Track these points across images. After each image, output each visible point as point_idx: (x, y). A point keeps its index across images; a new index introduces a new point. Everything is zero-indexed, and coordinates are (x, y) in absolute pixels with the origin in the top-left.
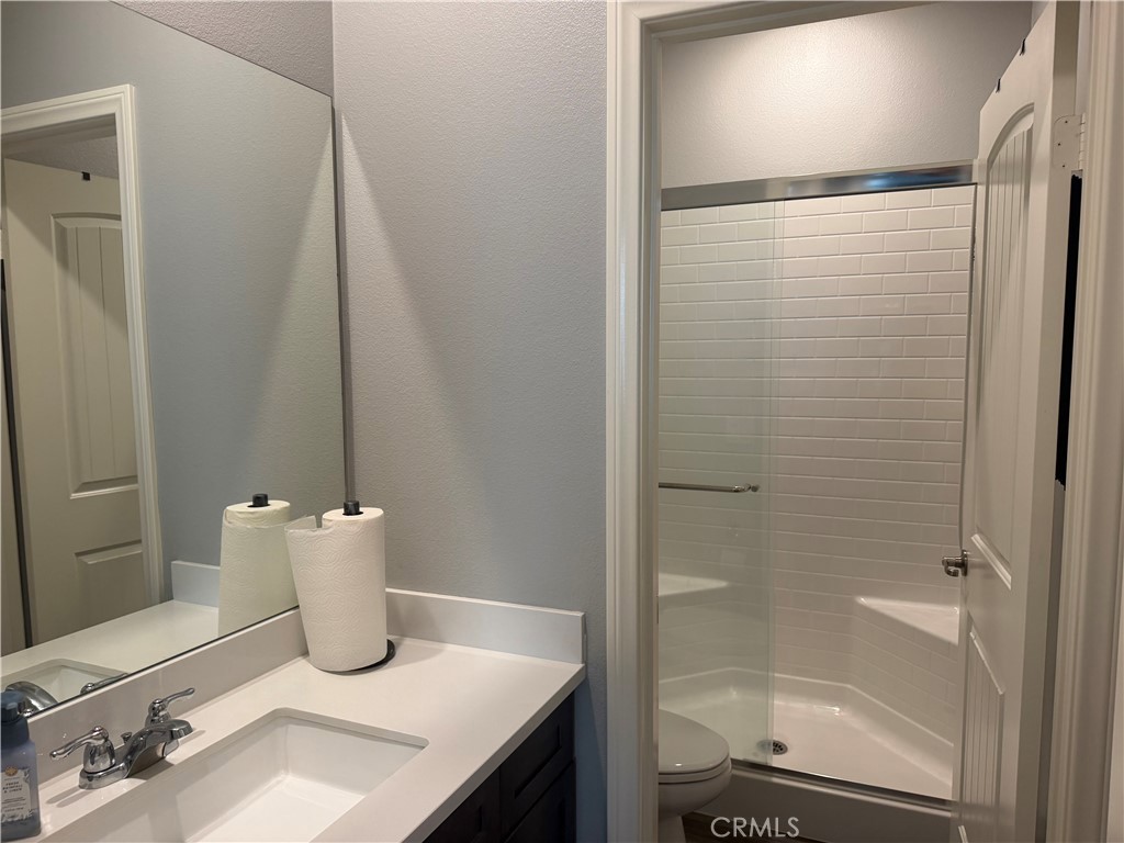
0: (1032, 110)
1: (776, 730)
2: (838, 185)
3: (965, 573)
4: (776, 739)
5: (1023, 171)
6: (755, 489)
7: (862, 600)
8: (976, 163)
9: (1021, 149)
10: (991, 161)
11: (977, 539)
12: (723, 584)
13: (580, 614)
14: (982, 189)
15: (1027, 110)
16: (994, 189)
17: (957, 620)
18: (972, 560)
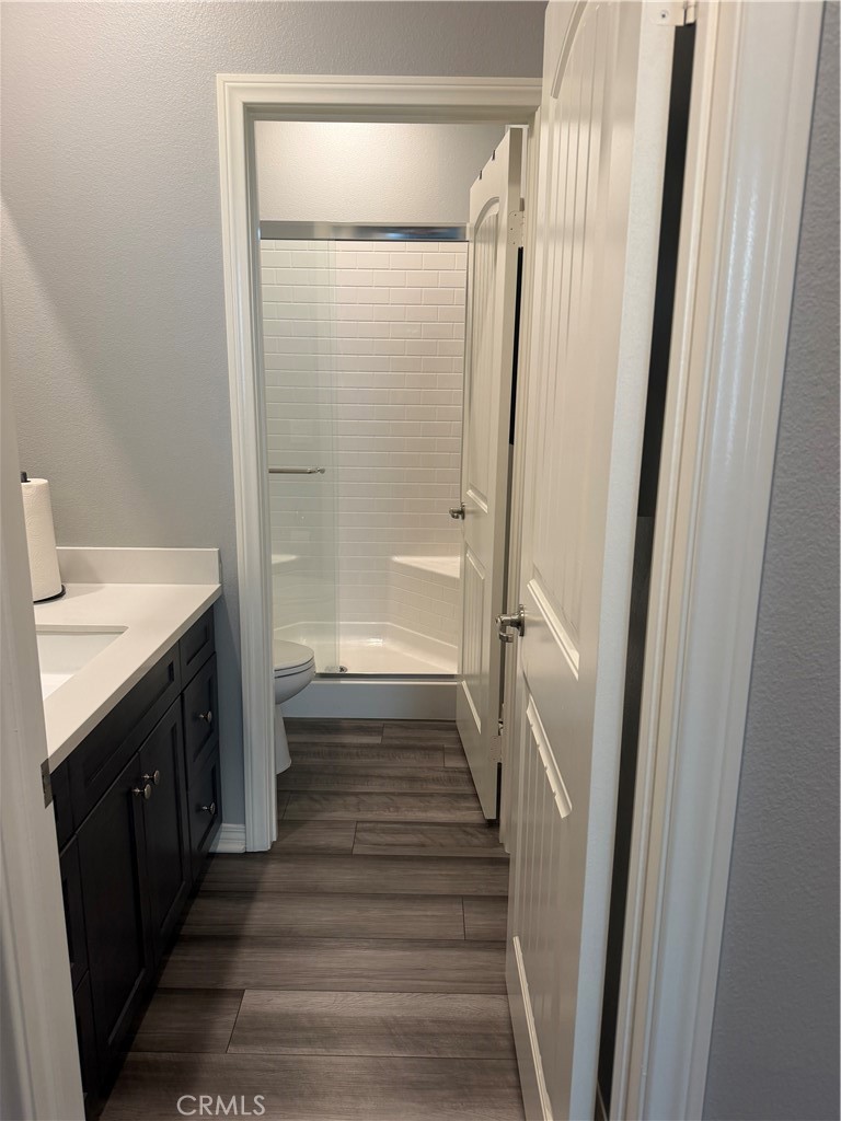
0: (497, 201)
1: (341, 659)
2: (365, 232)
3: (463, 518)
4: (341, 664)
5: (493, 235)
6: (322, 471)
7: (397, 559)
8: (468, 225)
9: (493, 222)
10: (476, 228)
11: (470, 493)
12: (293, 557)
13: (217, 550)
14: (472, 245)
15: (494, 201)
16: (478, 245)
17: (458, 565)
18: (467, 508)
